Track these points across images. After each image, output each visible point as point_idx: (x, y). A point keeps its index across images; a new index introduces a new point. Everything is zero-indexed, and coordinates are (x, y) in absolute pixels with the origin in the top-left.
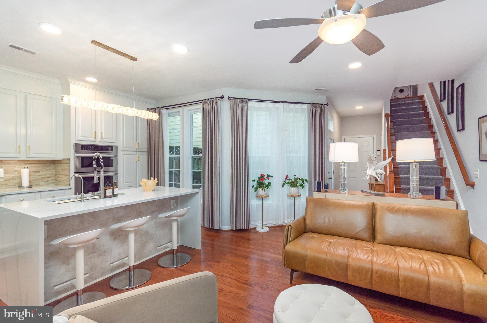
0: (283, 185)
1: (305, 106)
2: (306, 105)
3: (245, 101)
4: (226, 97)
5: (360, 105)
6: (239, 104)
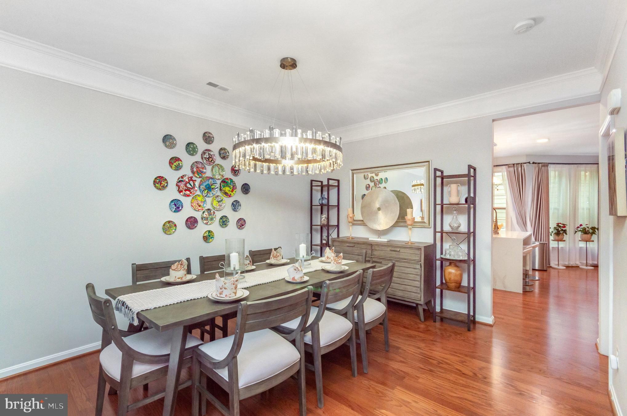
0: (576, 231)
4: (531, 163)
6: (542, 168)
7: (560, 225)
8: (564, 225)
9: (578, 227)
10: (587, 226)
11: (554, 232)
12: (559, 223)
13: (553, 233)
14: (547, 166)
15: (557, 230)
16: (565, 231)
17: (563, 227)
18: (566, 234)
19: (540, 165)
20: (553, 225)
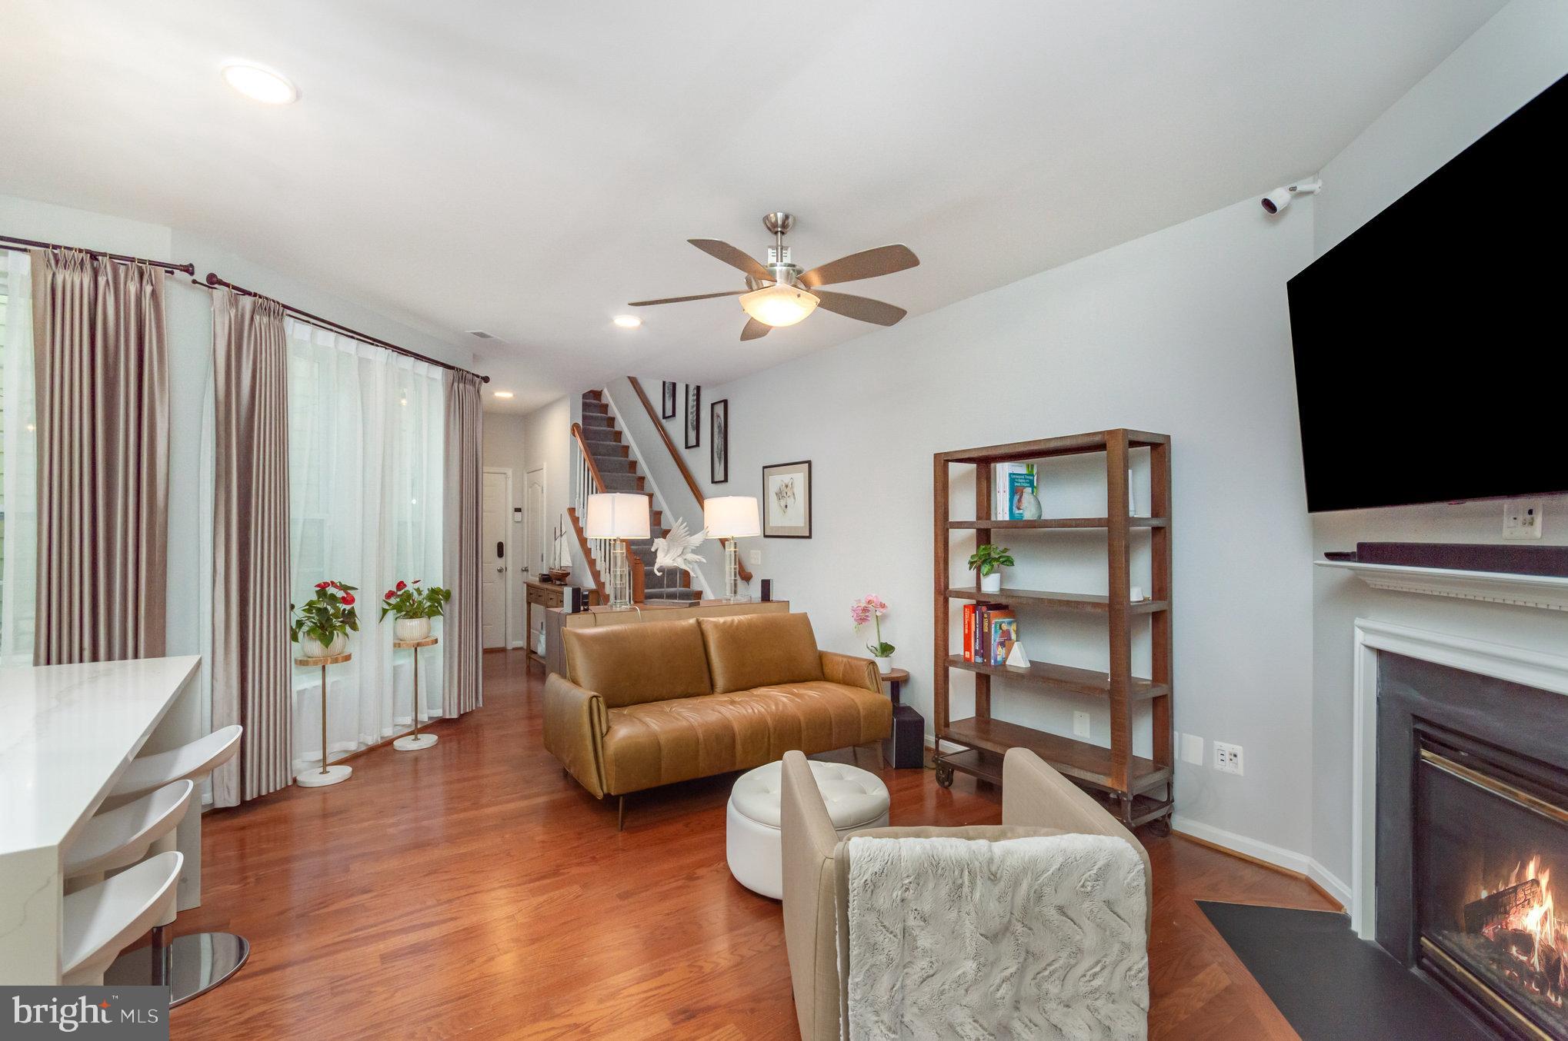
0: (385, 612)
1: (438, 372)
2: (441, 369)
3: (277, 310)
4: (201, 276)
5: (507, 390)
6: (257, 318)
7: (331, 590)
8: (345, 588)
9: (390, 594)
10: (416, 586)
11: (308, 624)
12: (326, 585)
13: (305, 628)
14: (280, 316)
15: (322, 612)
16: (350, 618)
17: (345, 600)
18: (354, 627)
19: (247, 302)
20: (302, 593)
